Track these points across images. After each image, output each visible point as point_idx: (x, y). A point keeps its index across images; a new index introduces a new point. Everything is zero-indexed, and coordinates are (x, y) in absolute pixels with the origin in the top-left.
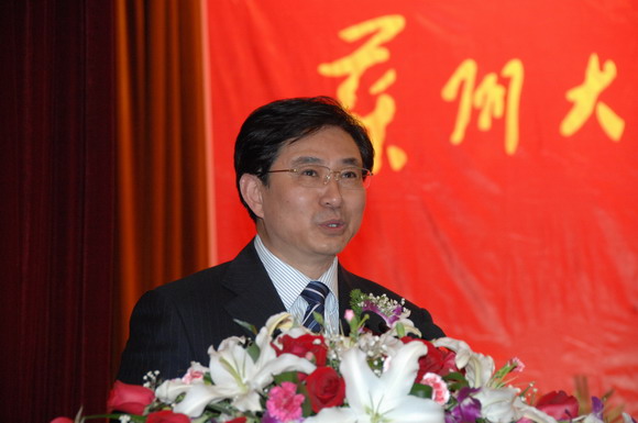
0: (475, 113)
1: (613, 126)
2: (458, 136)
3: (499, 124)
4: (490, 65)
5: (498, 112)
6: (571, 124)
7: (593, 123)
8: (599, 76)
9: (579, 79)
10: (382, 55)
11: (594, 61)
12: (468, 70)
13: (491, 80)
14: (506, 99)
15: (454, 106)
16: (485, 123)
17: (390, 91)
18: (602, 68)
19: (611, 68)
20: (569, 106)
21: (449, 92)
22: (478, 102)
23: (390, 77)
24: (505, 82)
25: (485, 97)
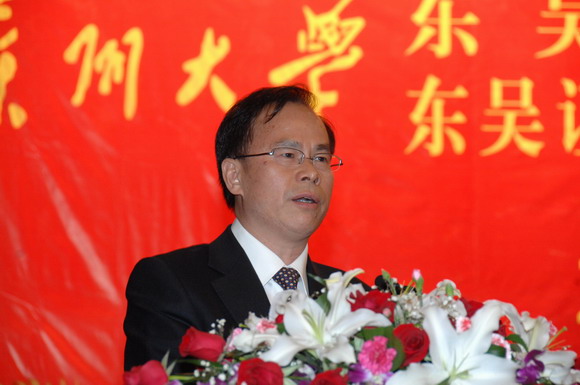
0: (96, 77)
1: (226, 98)
2: (78, 98)
3: (118, 89)
4: (111, 31)
5: (118, 78)
6: (187, 94)
7: (206, 94)
8: (214, 50)
9: (195, 52)
10: (6, 13)
11: (209, 36)
12: (89, 34)
13: (111, 46)
14: (126, 65)
15: (76, 69)
16: (105, 87)
17: (12, 49)
18: (216, 42)
19: (225, 43)
20: (185, 77)
21: (71, 55)
22: (99, 66)
23: (12, 36)
24: (125, 49)
25: (106, 62)
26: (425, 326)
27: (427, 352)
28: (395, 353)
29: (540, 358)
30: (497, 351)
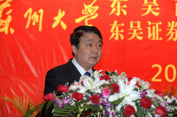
0: (32, 21)
1: (64, 26)
2: (27, 26)
3: (37, 24)
4: (35, 10)
5: (37, 21)
6: (54, 25)
7: (59, 25)
8: (61, 14)
9: (56, 15)
10: (9, 5)
11: (60, 11)
12: (30, 10)
13: (35, 13)
14: (39, 18)
15: (27, 19)
16: (34, 24)
17: (10, 14)
18: (62, 12)
19: (64, 13)
20: (54, 21)
21: (25, 16)
22: (32, 19)
23: (11, 11)
24: (39, 14)
25: (34, 17)
26: (118, 84)
27: (119, 90)
28: (111, 90)
29: (146, 91)
30: (136, 90)
